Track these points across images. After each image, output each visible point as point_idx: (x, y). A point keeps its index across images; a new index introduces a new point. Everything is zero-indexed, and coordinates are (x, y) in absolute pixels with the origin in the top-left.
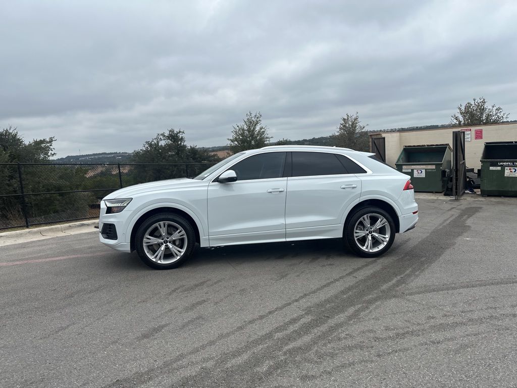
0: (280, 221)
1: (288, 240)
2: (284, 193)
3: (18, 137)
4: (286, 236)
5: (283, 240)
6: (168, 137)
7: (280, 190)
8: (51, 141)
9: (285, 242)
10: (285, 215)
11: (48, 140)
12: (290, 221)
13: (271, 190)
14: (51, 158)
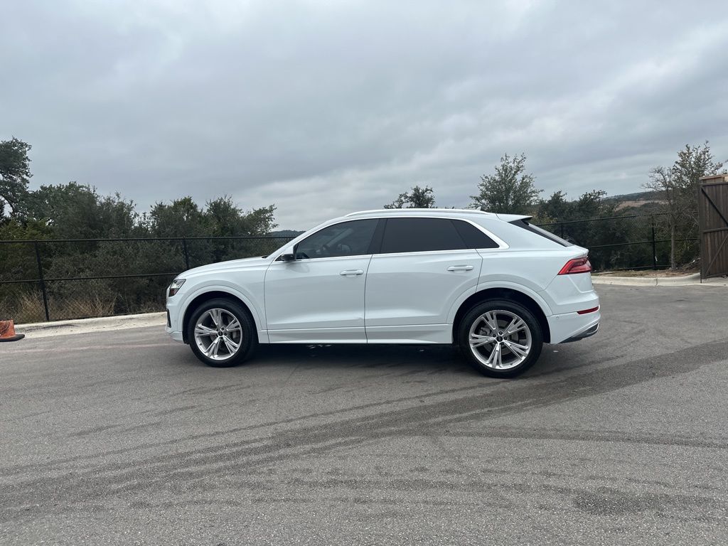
0: (358, 315)
1: (370, 341)
2: (364, 276)
3: (232, 207)
4: (366, 335)
5: (364, 341)
6: (410, 197)
7: (357, 272)
8: (271, 210)
9: (365, 344)
10: (365, 306)
11: (267, 208)
12: (372, 315)
13: (344, 272)
14: (273, 230)
